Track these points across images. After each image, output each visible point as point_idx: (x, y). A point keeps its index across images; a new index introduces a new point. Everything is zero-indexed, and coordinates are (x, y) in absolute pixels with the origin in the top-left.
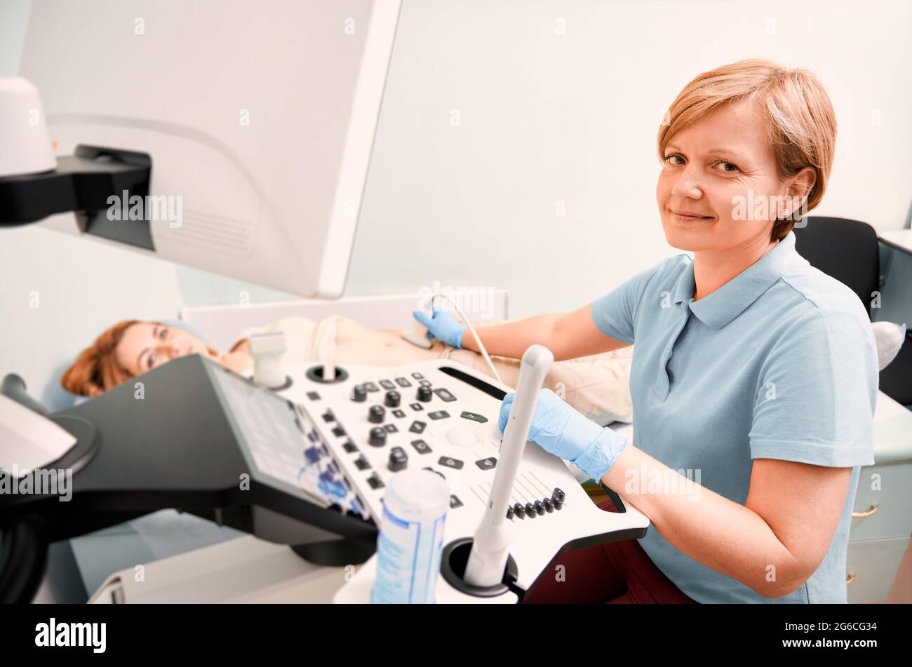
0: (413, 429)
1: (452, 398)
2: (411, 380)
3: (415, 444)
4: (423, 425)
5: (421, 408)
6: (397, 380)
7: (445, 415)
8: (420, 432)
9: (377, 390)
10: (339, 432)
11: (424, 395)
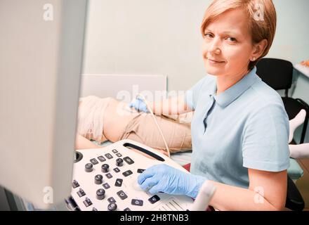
0: (117, 184)
1: (132, 162)
2: (112, 154)
3: (119, 193)
4: (121, 181)
5: (119, 171)
6: (106, 155)
7: (130, 172)
8: (120, 185)
9: (98, 163)
10: (82, 193)
11: (120, 163)
